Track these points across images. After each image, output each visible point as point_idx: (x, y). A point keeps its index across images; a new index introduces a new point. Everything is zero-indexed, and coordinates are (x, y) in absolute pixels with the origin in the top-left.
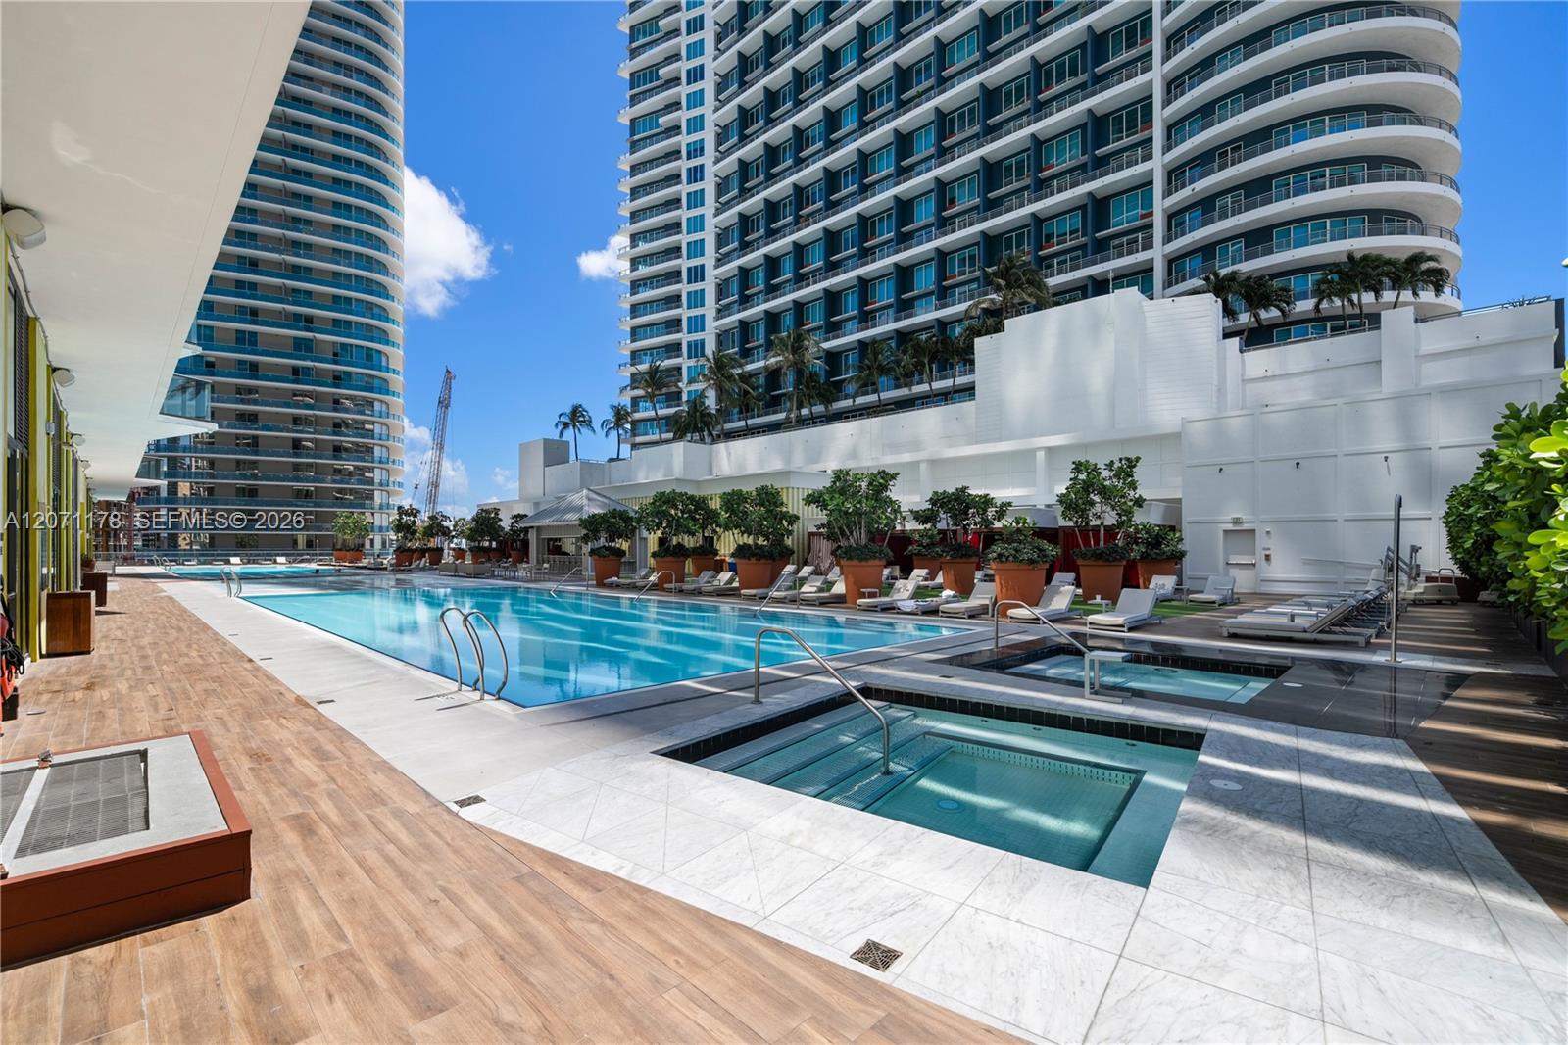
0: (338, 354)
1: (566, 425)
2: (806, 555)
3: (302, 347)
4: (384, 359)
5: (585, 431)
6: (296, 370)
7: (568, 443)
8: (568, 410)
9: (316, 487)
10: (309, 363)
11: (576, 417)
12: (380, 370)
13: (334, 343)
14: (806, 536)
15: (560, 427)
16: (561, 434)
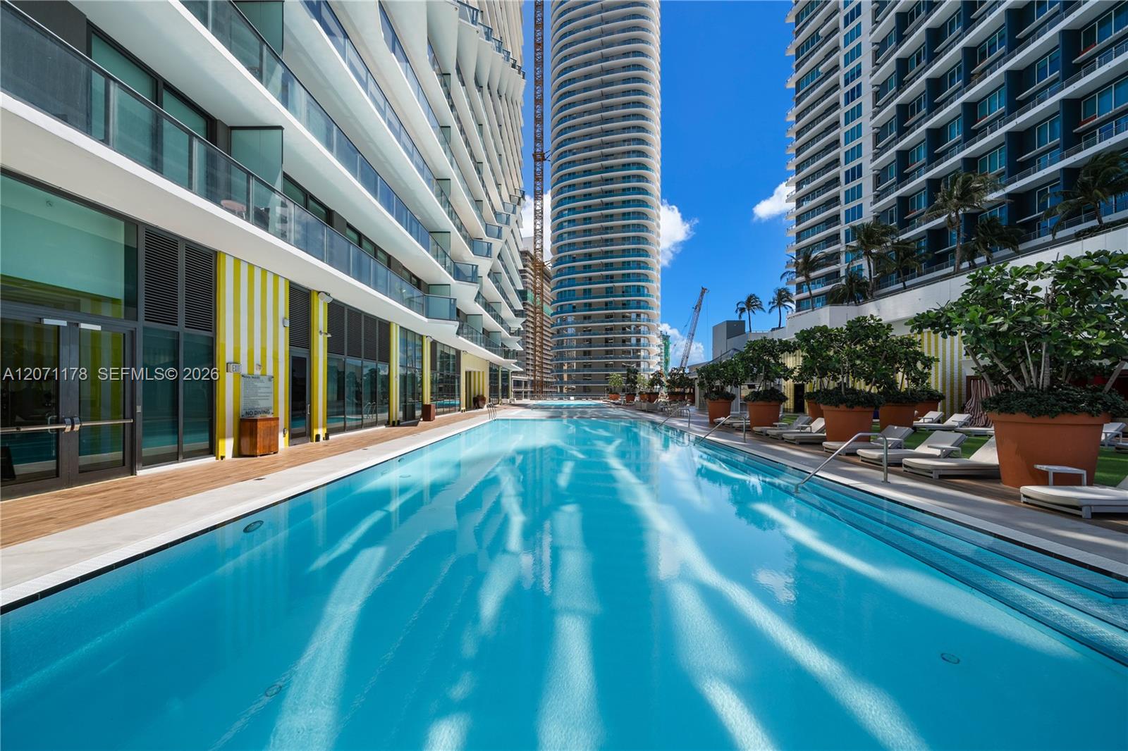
0: (625, 292)
1: (742, 310)
2: (964, 400)
3: (609, 292)
4: (646, 290)
5: (758, 312)
6: (606, 304)
7: (744, 321)
8: (745, 300)
9: (614, 362)
10: (611, 299)
11: (751, 303)
12: (644, 296)
13: (623, 287)
14: (964, 381)
15: (739, 312)
16: (740, 316)
